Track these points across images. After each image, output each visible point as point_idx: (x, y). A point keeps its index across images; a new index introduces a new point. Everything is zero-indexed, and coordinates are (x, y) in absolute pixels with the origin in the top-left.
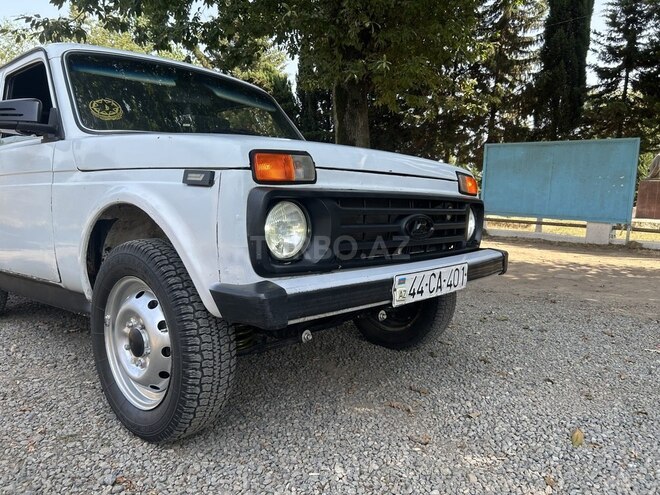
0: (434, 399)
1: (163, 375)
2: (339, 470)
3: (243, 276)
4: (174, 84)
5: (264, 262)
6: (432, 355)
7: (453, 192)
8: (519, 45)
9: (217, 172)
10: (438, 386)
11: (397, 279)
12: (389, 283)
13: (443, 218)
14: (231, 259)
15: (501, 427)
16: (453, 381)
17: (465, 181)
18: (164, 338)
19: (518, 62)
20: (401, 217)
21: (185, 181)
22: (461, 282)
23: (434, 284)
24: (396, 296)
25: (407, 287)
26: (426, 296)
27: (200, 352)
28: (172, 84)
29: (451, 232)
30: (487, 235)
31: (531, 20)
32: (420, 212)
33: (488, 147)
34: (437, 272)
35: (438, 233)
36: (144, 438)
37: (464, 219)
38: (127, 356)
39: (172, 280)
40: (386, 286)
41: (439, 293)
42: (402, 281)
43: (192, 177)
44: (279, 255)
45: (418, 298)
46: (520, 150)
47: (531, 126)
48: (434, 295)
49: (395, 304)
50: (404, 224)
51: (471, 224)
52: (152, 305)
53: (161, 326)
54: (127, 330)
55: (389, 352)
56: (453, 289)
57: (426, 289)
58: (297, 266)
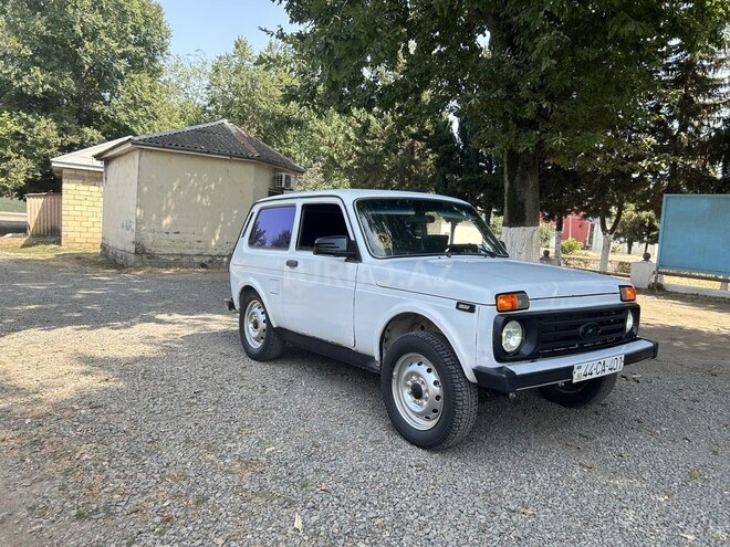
0: (597, 443)
1: (435, 411)
2: (538, 475)
3: (490, 362)
4: (414, 213)
5: (500, 354)
6: (597, 413)
7: (616, 301)
8: (707, 88)
9: (477, 306)
10: (600, 435)
11: (576, 367)
12: (571, 368)
13: (608, 323)
14: (483, 353)
15: (643, 464)
16: (612, 433)
17: (625, 293)
18: (437, 390)
19: (705, 106)
20: (579, 325)
21: (457, 308)
22: (619, 366)
23: (600, 369)
24: (575, 376)
25: (582, 371)
26: (594, 376)
27: (462, 401)
28: (412, 213)
29: (614, 331)
30: (664, 290)
31: (722, 60)
32: (591, 321)
33: (667, 198)
34: (602, 361)
35: (604, 333)
36: (419, 446)
37: (624, 321)
38: (409, 398)
39: (446, 360)
40: (570, 370)
41: (603, 374)
42: (579, 368)
43: (461, 306)
44: (507, 350)
45: (589, 377)
46: (703, 202)
47: (719, 176)
48: (599, 375)
49: (574, 381)
50: (581, 330)
51: (630, 323)
52: (429, 371)
53: (435, 383)
54: (409, 383)
55: (563, 409)
56: (613, 371)
57: (594, 372)
58: (517, 356)
